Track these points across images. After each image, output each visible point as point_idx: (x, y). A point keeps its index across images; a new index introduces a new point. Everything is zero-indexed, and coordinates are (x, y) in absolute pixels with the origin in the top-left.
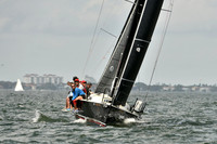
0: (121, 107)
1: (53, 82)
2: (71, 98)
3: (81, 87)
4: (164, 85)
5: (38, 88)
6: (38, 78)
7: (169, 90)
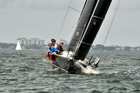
1: (37, 43)
3: (56, 46)
4: (117, 47)
5: (26, 48)
6: (27, 41)
7: (121, 50)
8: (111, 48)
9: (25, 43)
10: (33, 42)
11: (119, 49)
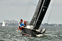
0: (37, 30)
1: (14, 23)
2: (20, 26)
3: (23, 23)
4: (55, 24)
5: (9, 25)
6: (9, 22)
7: (57, 26)
8: (52, 25)
9: (8, 23)
10: (12, 22)
11: (56, 26)
